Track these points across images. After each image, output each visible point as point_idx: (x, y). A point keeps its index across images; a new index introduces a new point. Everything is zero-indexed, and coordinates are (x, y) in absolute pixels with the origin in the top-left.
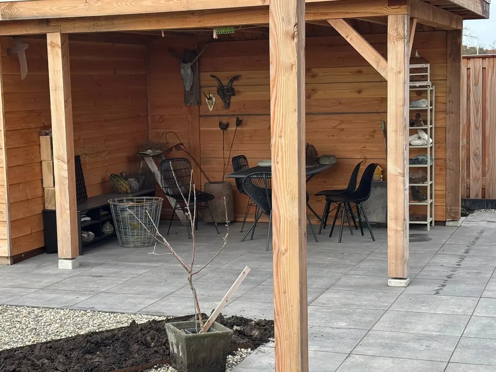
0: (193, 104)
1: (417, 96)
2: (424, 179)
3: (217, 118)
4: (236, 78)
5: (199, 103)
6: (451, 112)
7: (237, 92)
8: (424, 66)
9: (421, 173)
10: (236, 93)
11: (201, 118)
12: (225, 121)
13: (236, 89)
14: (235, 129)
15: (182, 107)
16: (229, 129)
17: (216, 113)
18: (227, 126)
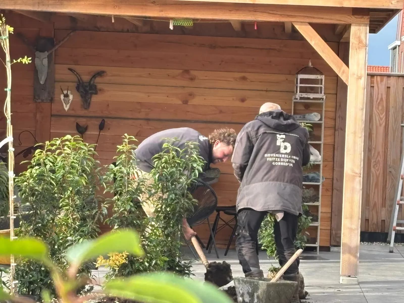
0: (45, 101)
1: (305, 109)
2: (316, 199)
3: (73, 119)
4: (100, 74)
5: (52, 100)
6: (340, 128)
7: (100, 90)
8: (319, 77)
9: (312, 192)
10: (99, 92)
11: (53, 118)
12: (82, 122)
13: (99, 86)
14: (98, 133)
15: (29, 103)
16: (88, 133)
17: (72, 113)
18: (86, 129)
